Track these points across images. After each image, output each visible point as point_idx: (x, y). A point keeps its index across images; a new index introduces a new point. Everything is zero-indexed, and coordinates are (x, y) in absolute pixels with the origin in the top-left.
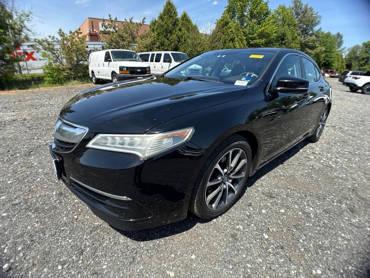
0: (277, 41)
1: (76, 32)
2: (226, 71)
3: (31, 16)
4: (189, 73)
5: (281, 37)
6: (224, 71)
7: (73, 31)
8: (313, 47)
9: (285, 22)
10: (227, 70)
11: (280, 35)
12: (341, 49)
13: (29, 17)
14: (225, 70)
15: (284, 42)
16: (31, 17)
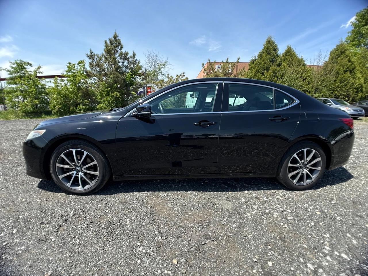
1: (181, 75)
3: (166, 64)
7: (179, 75)
13: (165, 66)
16: (166, 66)
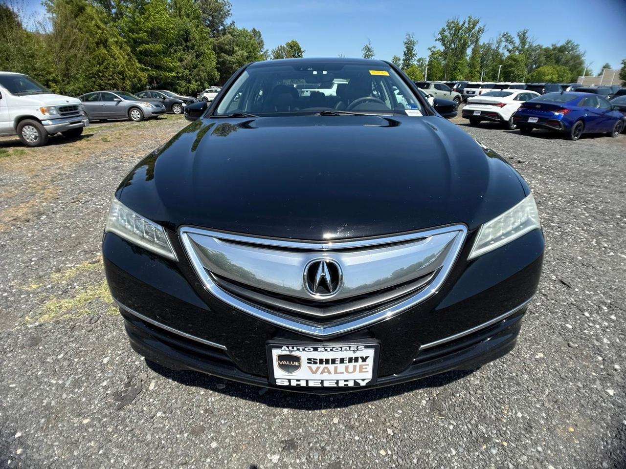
0: (178, 43)
2: (121, 104)
4: (59, 116)
5: (182, 35)
6: (117, 104)
8: (230, 51)
9: (180, 9)
10: (121, 101)
11: (181, 32)
12: (263, 53)
14: (119, 102)
15: (189, 44)
